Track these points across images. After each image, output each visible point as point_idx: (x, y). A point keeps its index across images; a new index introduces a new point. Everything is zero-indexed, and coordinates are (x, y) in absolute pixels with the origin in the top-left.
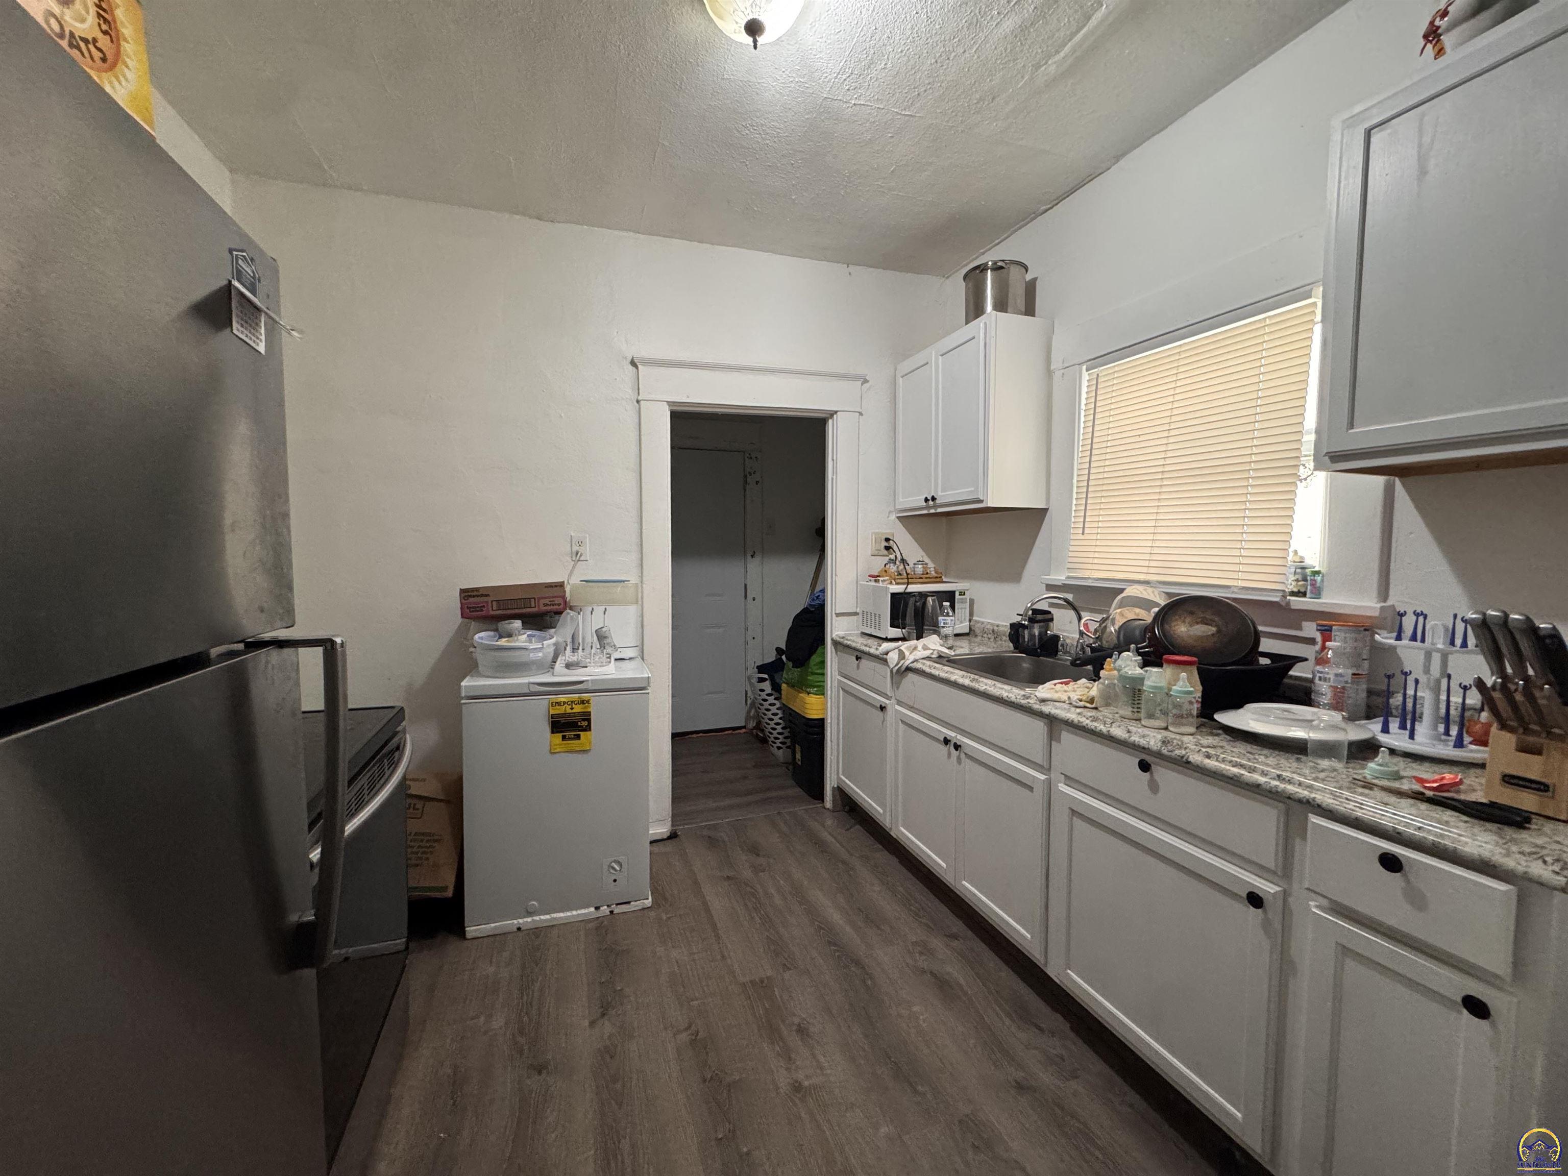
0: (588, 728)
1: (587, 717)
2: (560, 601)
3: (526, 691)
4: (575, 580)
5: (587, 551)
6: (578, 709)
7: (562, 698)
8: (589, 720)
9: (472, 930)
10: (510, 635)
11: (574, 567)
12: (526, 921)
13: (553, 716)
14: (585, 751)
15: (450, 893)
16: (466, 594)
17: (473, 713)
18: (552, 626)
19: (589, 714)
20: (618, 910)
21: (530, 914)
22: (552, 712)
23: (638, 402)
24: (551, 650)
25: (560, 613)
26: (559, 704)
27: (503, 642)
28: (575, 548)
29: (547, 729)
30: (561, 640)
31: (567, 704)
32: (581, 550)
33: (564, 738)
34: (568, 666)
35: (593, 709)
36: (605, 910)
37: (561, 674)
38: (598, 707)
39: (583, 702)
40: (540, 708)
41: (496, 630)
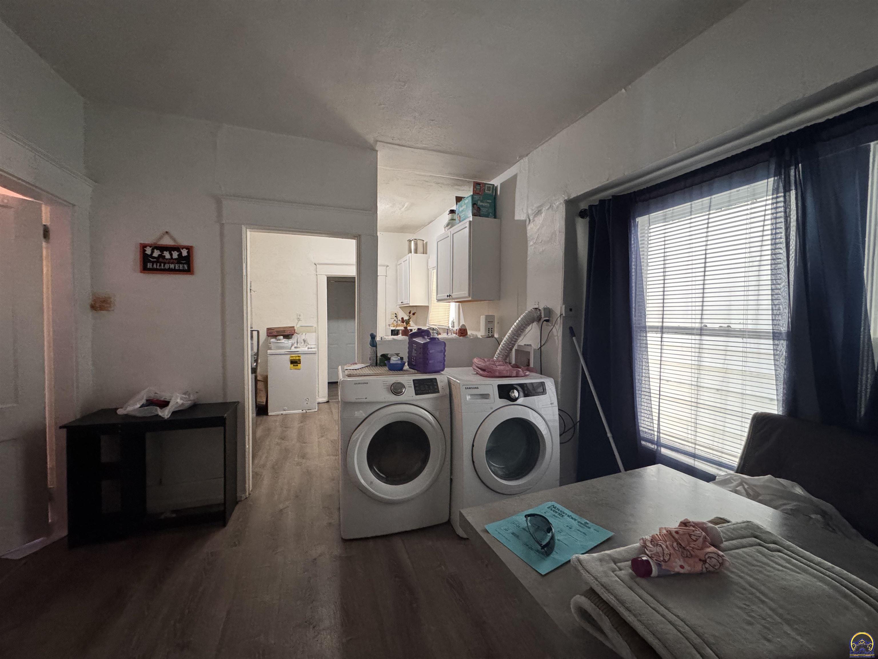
0: (300, 363)
1: (300, 360)
2: (293, 331)
3: (284, 353)
4: (298, 326)
5: (301, 317)
6: (297, 358)
7: (293, 355)
8: (300, 361)
9: (270, 414)
10: (280, 340)
11: (298, 322)
12: (284, 412)
13: (291, 360)
14: (299, 369)
15: (264, 403)
16: (268, 329)
17: (270, 358)
18: (291, 338)
19: (300, 359)
20: (308, 411)
21: (285, 410)
22: (291, 359)
23: (317, 275)
24: (291, 344)
25: (293, 335)
26: (292, 357)
27: (279, 341)
28: (298, 317)
29: (289, 363)
30: (294, 342)
31: (295, 357)
32: (300, 318)
33: (294, 366)
34: (295, 348)
35: (301, 358)
36: (304, 411)
37: (293, 349)
38: (302, 358)
39: (299, 356)
40: (288, 358)
41: (276, 339)
